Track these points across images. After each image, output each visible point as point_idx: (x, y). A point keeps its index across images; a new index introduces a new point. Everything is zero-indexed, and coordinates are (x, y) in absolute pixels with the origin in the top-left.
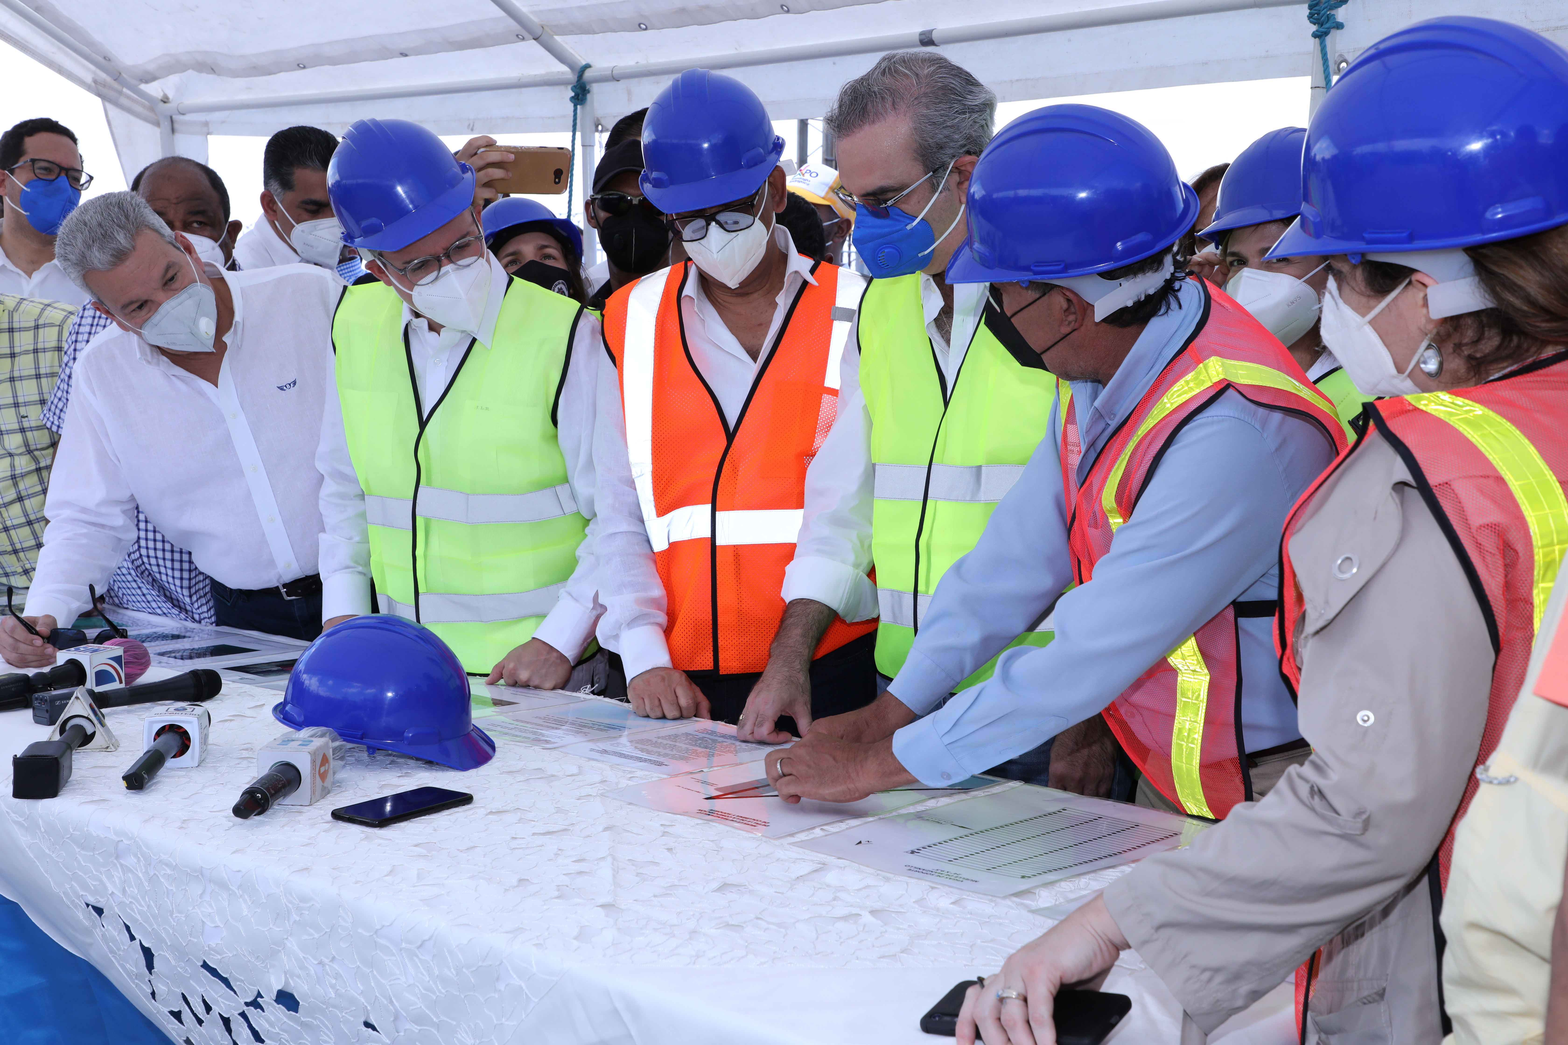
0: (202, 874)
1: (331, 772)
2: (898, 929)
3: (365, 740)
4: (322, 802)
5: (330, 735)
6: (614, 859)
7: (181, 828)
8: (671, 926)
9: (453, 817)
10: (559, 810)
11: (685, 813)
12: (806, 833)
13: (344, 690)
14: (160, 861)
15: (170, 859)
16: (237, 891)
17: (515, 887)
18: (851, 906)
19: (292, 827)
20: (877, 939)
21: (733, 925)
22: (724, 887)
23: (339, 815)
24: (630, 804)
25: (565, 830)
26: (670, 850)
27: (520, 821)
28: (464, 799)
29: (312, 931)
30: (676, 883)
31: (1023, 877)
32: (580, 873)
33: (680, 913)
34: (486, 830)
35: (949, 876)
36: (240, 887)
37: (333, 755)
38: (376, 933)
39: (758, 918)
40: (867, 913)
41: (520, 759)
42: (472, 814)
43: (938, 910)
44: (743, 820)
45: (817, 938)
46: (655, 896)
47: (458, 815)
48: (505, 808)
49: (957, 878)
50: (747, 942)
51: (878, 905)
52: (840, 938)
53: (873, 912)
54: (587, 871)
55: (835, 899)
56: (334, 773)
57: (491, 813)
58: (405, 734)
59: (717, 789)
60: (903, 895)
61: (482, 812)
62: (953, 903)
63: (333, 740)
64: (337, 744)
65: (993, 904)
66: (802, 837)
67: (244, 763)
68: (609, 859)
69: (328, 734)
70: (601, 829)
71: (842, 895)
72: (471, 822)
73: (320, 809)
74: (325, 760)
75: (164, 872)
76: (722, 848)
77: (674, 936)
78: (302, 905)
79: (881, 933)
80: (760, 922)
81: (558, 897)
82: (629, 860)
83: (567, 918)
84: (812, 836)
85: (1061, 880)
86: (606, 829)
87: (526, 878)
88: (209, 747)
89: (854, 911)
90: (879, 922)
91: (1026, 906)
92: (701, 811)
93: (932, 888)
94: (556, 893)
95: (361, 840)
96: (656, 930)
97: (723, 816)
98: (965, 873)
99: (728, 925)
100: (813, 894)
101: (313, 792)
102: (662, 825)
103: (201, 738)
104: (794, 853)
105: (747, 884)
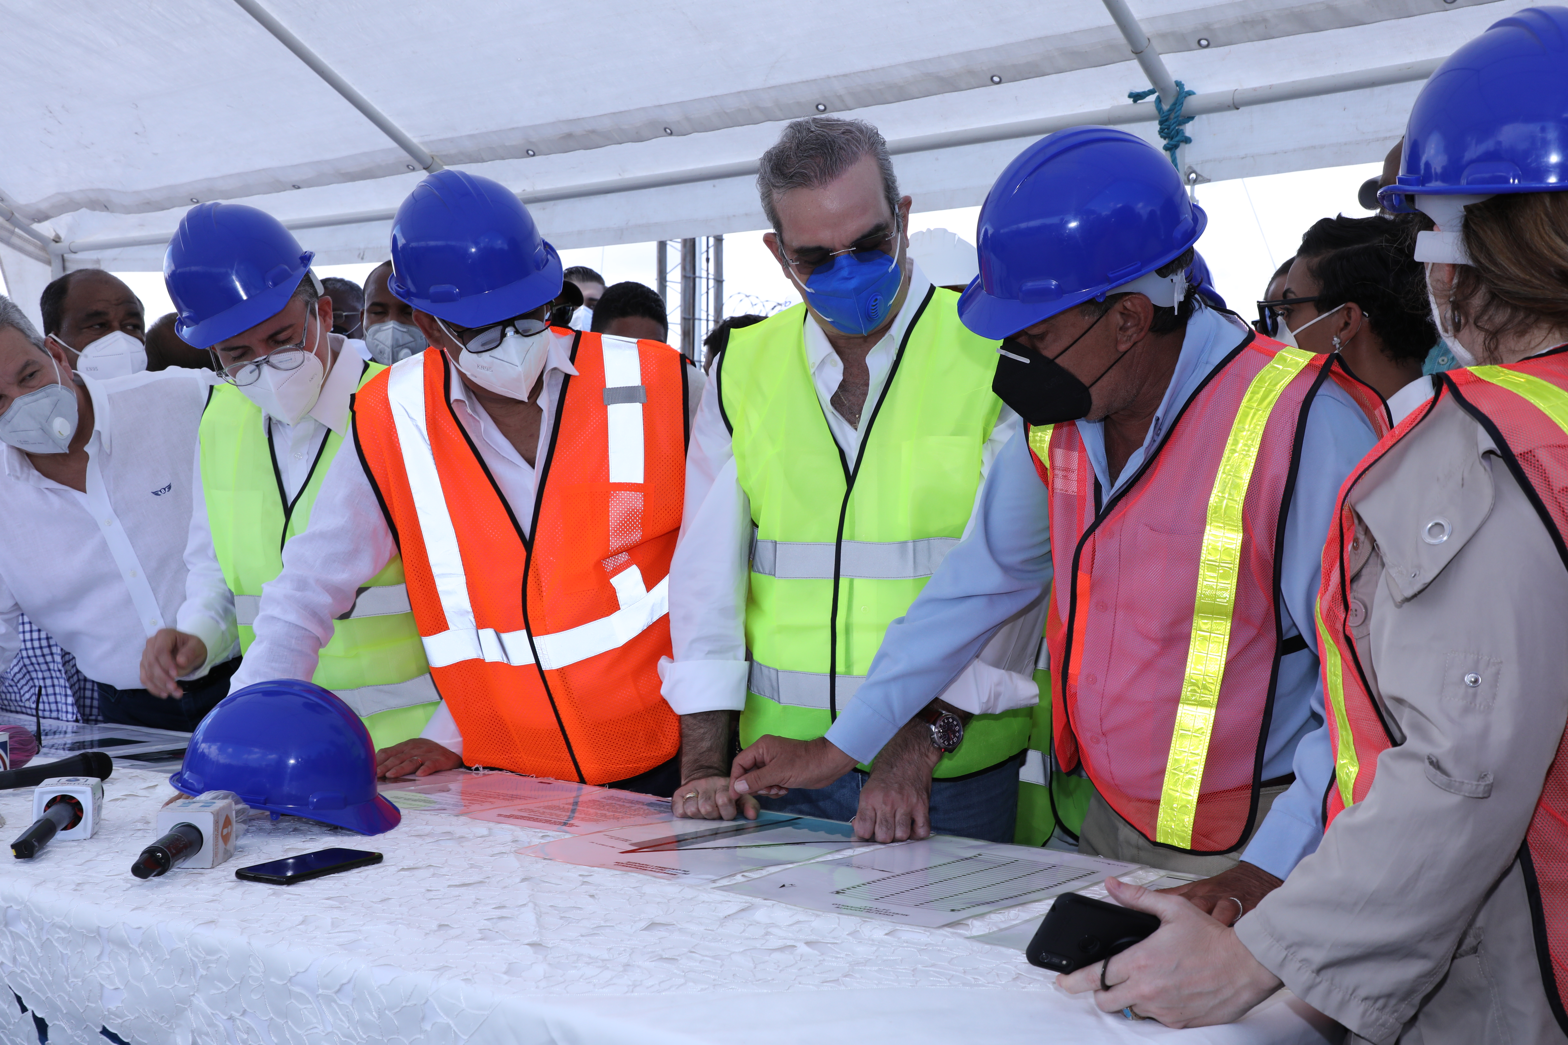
0: (99, 935)
1: (233, 835)
2: (837, 958)
3: (268, 805)
4: (224, 865)
5: (233, 797)
6: (535, 905)
7: (75, 890)
8: (603, 960)
9: (363, 874)
10: (472, 866)
11: (602, 866)
12: (728, 879)
13: (245, 756)
14: (53, 925)
15: (64, 921)
16: (137, 949)
17: (436, 931)
18: (785, 939)
19: (194, 886)
20: (816, 966)
21: (666, 958)
22: (652, 926)
23: (243, 875)
24: (545, 859)
25: (481, 882)
26: (592, 896)
27: (434, 875)
28: (374, 859)
29: (220, 985)
30: (603, 924)
31: (953, 910)
32: (501, 918)
33: (610, 949)
34: (399, 884)
35: (878, 912)
36: (140, 945)
37: (236, 817)
38: (290, 980)
39: (691, 952)
40: (803, 944)
41: (427, 824)
42: (384, 871)
43: (873, 940)
44: (662, 869)
45: (755, 968)
46: (582, 936)
47: (368, 872)
48: (416, 866)
49: (886, 913)
50: (683, 972)
51: (813, 938)
52: (778, 966)
53: (808, 943)
54: (509, 916)
55: (767, 934)
56: (237, 837)
57: (403, 869)
58: (310, 799)
59: (632, 844)
60: (835, 928)
61: (393, 869)
62: (886, 934)
63: (237, 803)
64: (241, 806)
65: (928, 934)
66: (725, 882)
67: (139, 834)
68: (531, 905)
69: (230, 797)
70: (518, 880)
71: (772, 930)
72: (382, 878)
73: (223, 871)
74: (227, 822)
75: (57, 936)
76: (644, 893)
77: (608, 968)
78: (208, 958)
79: (820, 961)
80: (694, 954)
81: (481, 939)
82: (551, 906)
83: (493, 956)
84: (734, 882)
85: (990, 912)
86: (524, 880)
87: (446, 923)
88: (102, 822)
89: (789, 943)
90: (816, 952)
91: (960, 935)
92: (618, 864)
93: (865, 921)
94: (480, 936)
95: (269, 896)
96: (589, 964)
97: (642, 867)
98: (893, 909)
99: (662, 959)
100: (744, 931)
101: (216, 854)
102: (580, 875)
103: (94, 809)
104: (719, 896)
105: (675, 923)
